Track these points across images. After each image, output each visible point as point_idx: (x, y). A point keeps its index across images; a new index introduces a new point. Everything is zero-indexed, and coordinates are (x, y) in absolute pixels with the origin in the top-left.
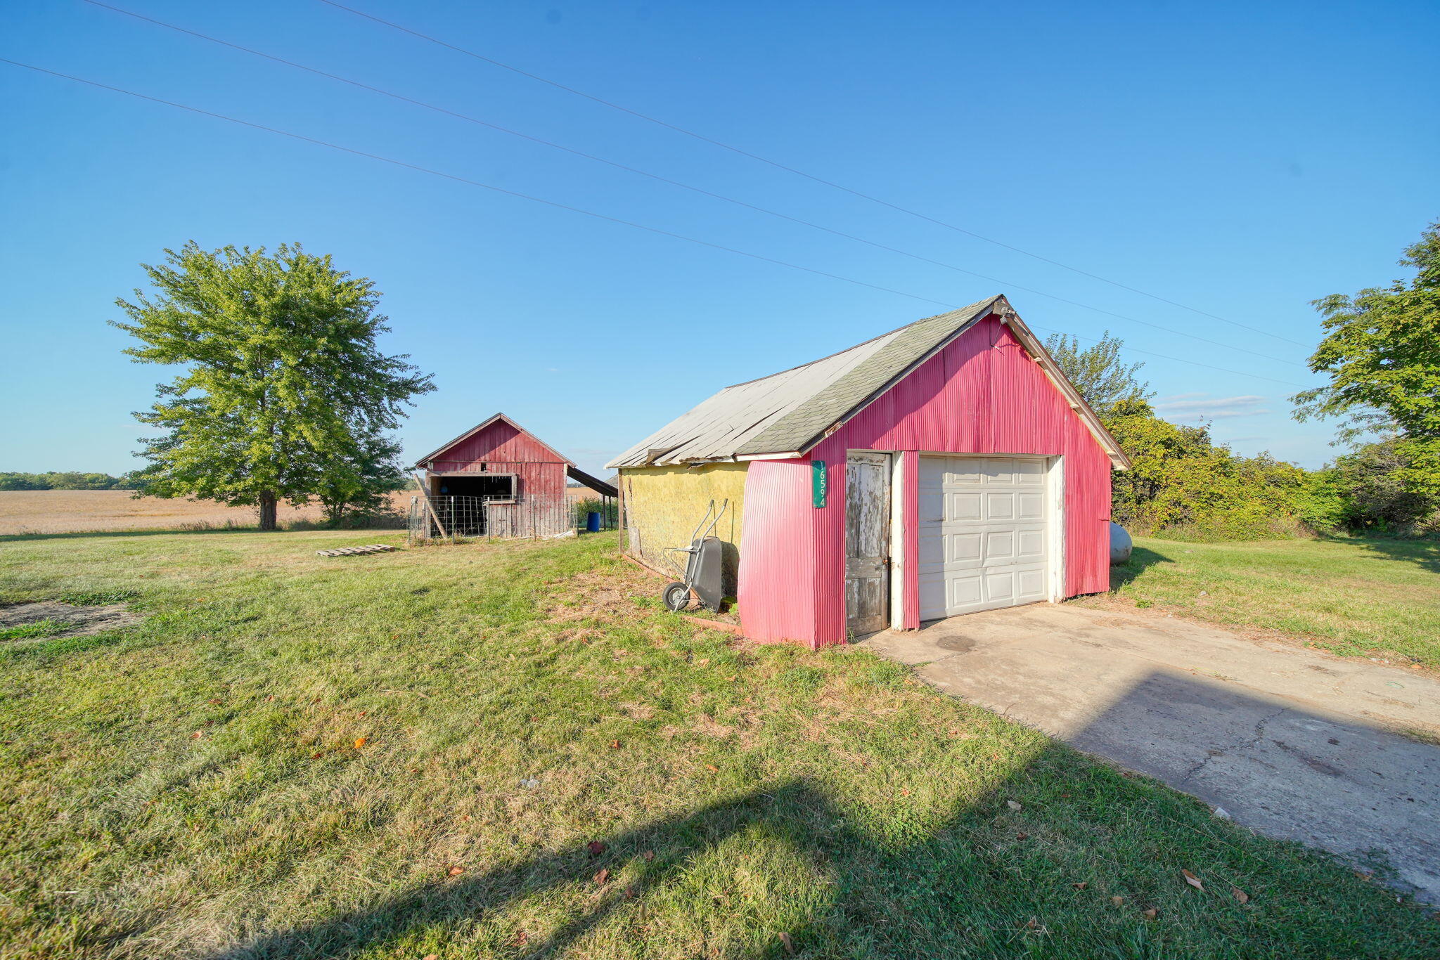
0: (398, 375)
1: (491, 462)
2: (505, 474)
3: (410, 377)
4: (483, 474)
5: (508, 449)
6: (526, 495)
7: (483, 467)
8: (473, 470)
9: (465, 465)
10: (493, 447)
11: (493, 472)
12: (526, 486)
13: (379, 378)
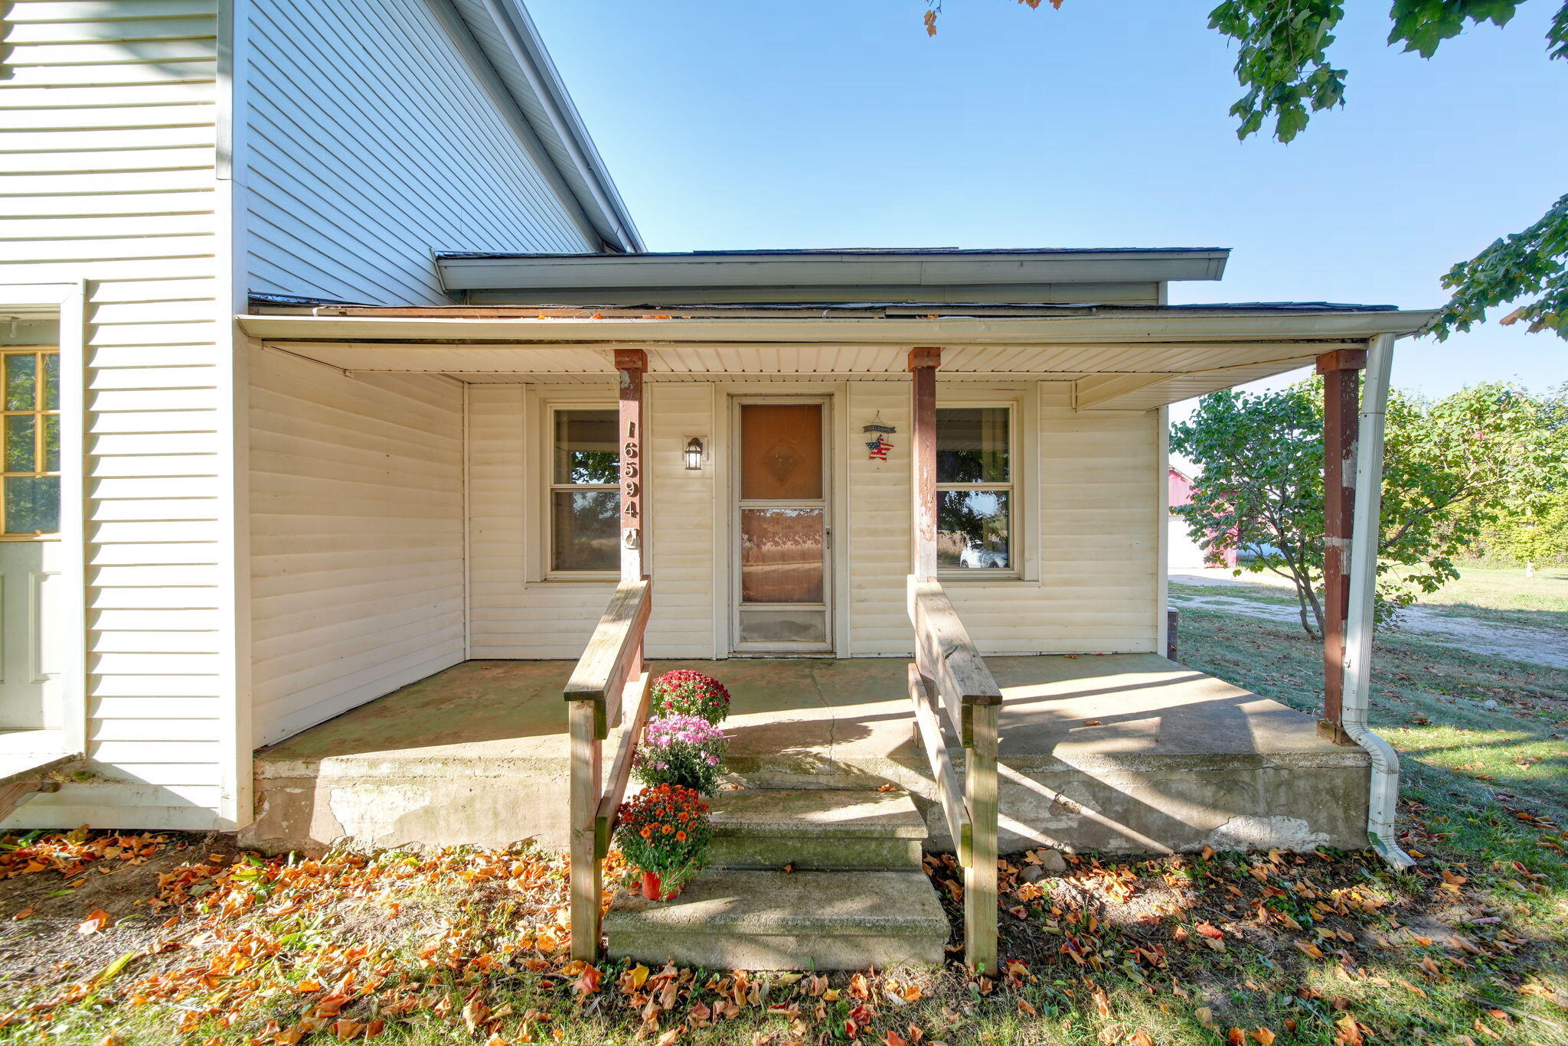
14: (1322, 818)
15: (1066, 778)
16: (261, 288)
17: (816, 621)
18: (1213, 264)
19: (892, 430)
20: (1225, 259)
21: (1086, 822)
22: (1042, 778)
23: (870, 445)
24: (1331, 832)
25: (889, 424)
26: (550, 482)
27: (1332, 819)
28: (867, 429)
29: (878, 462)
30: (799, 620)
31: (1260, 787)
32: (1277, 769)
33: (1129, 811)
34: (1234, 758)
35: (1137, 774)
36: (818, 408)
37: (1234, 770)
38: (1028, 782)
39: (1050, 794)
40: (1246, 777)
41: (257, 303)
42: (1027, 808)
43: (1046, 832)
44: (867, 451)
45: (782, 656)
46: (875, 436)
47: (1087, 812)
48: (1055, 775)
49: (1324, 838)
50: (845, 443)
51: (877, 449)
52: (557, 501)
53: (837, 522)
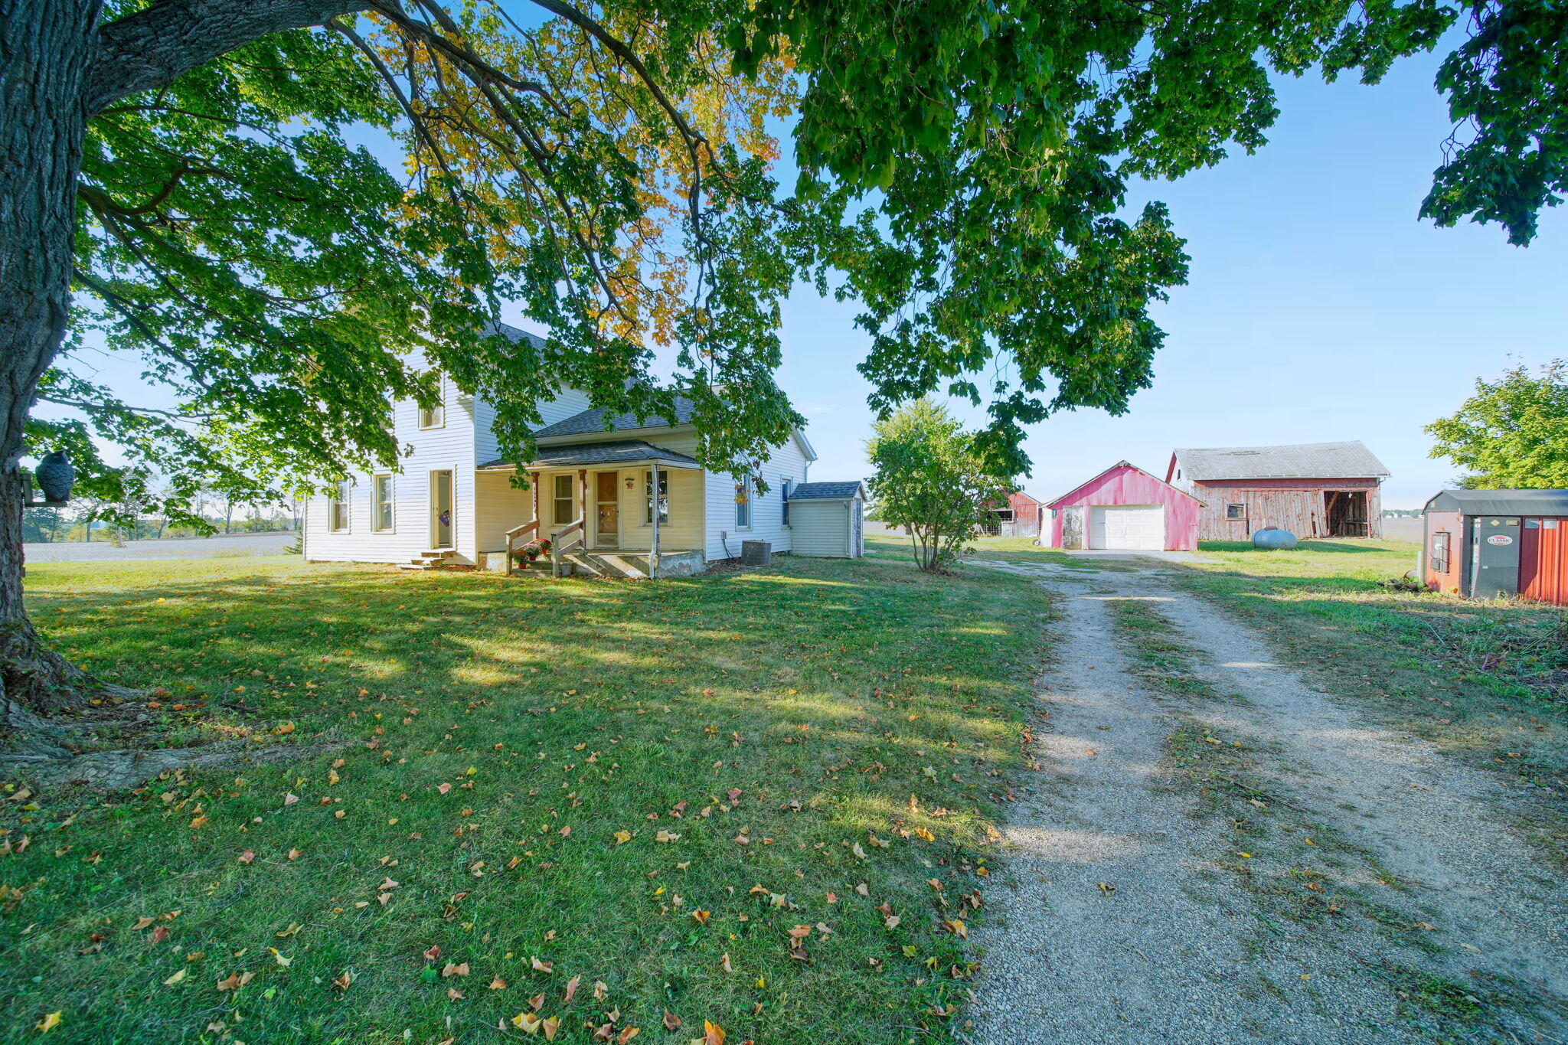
16: (480, 464)
17: (615, 539)
19: (633, 480)
23: (627, 484)
26: (554, 498)
28: (626, 481)
29: (630, 490)
36: (615, 475)
42: (593, 565)
43: (596, 571)
44: (627, 487)
46: (628, 482)
50: (622, 484)
51: (629, 486)
52: (558, 503)
53: (620, 509)
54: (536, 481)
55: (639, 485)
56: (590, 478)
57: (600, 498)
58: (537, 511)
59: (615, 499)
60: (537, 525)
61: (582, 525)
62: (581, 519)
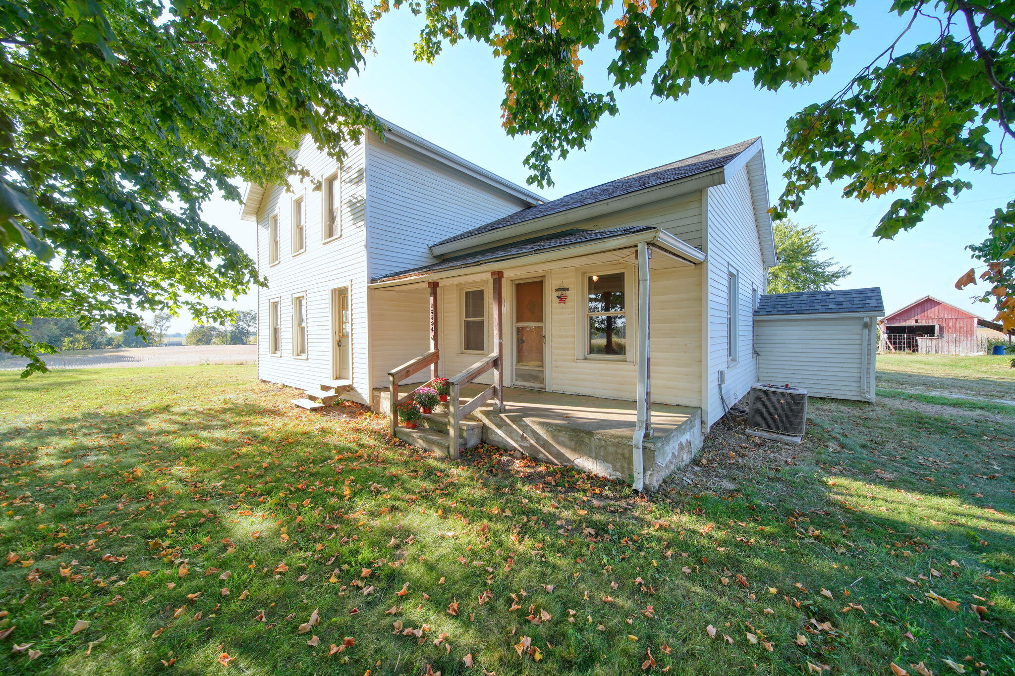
0: (829, 270)
1: (921, 319)
2: (931, 324)
3: (836, 271)
4: (917, 324)
5: (933, 312)
6: (945, 334)
7: (917, 321)
8: (911, 323)
9: (905, 320)
10: (923, 312)
11: (923, 323)
12: (946, 330)
13: (816, 274)
14: (618, 466)
15: (525, 427)
16: (373, 276)
17: (540, 375)
18: (716, 177)
19: (568, 289)
20: (723, 172)
21: (532, 445)
22: (519, 426)
23: (559, 297)
24: (622, 473)
25: (566, 287)
26: (464, 318)
27: (622, 467)
28: (557, 290)
29: (562, 304)
30: (534, 374)
31: (592, 446)
32: (600, 440)
33: (545, 445)
34: (583, 431)
35: (547, 431)
36: (541, 282)
37: (582, 437)
38: (515, 427)
39: (521, 433)
40: (587, 440)
41: (373, 281)
42: (514, 435)
43: (520, 446)
44: (558, 300)
45: (527, 388)
46: (560, 292)
47: (532, 442)
48: (522, 426)
49: (619, 475)
50: (550, 297)
51: (562, 299)
52: (468, 324)
53: (547, 332)
54: (435, 294)
55: (578, 295)
56: (508, 291)
57: (520, 318)
58: (436, 338)
59: (540, 318)
60: (435, 357)
61: (496, 363)
62: (495, 354)
